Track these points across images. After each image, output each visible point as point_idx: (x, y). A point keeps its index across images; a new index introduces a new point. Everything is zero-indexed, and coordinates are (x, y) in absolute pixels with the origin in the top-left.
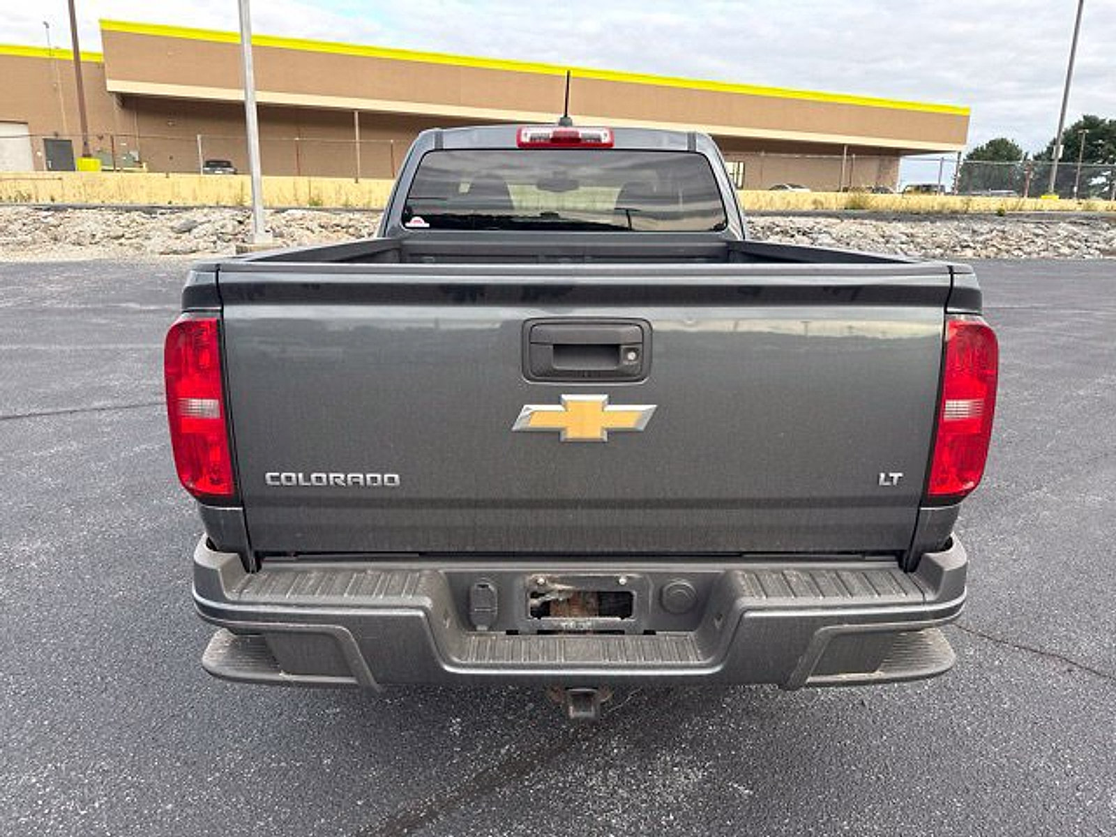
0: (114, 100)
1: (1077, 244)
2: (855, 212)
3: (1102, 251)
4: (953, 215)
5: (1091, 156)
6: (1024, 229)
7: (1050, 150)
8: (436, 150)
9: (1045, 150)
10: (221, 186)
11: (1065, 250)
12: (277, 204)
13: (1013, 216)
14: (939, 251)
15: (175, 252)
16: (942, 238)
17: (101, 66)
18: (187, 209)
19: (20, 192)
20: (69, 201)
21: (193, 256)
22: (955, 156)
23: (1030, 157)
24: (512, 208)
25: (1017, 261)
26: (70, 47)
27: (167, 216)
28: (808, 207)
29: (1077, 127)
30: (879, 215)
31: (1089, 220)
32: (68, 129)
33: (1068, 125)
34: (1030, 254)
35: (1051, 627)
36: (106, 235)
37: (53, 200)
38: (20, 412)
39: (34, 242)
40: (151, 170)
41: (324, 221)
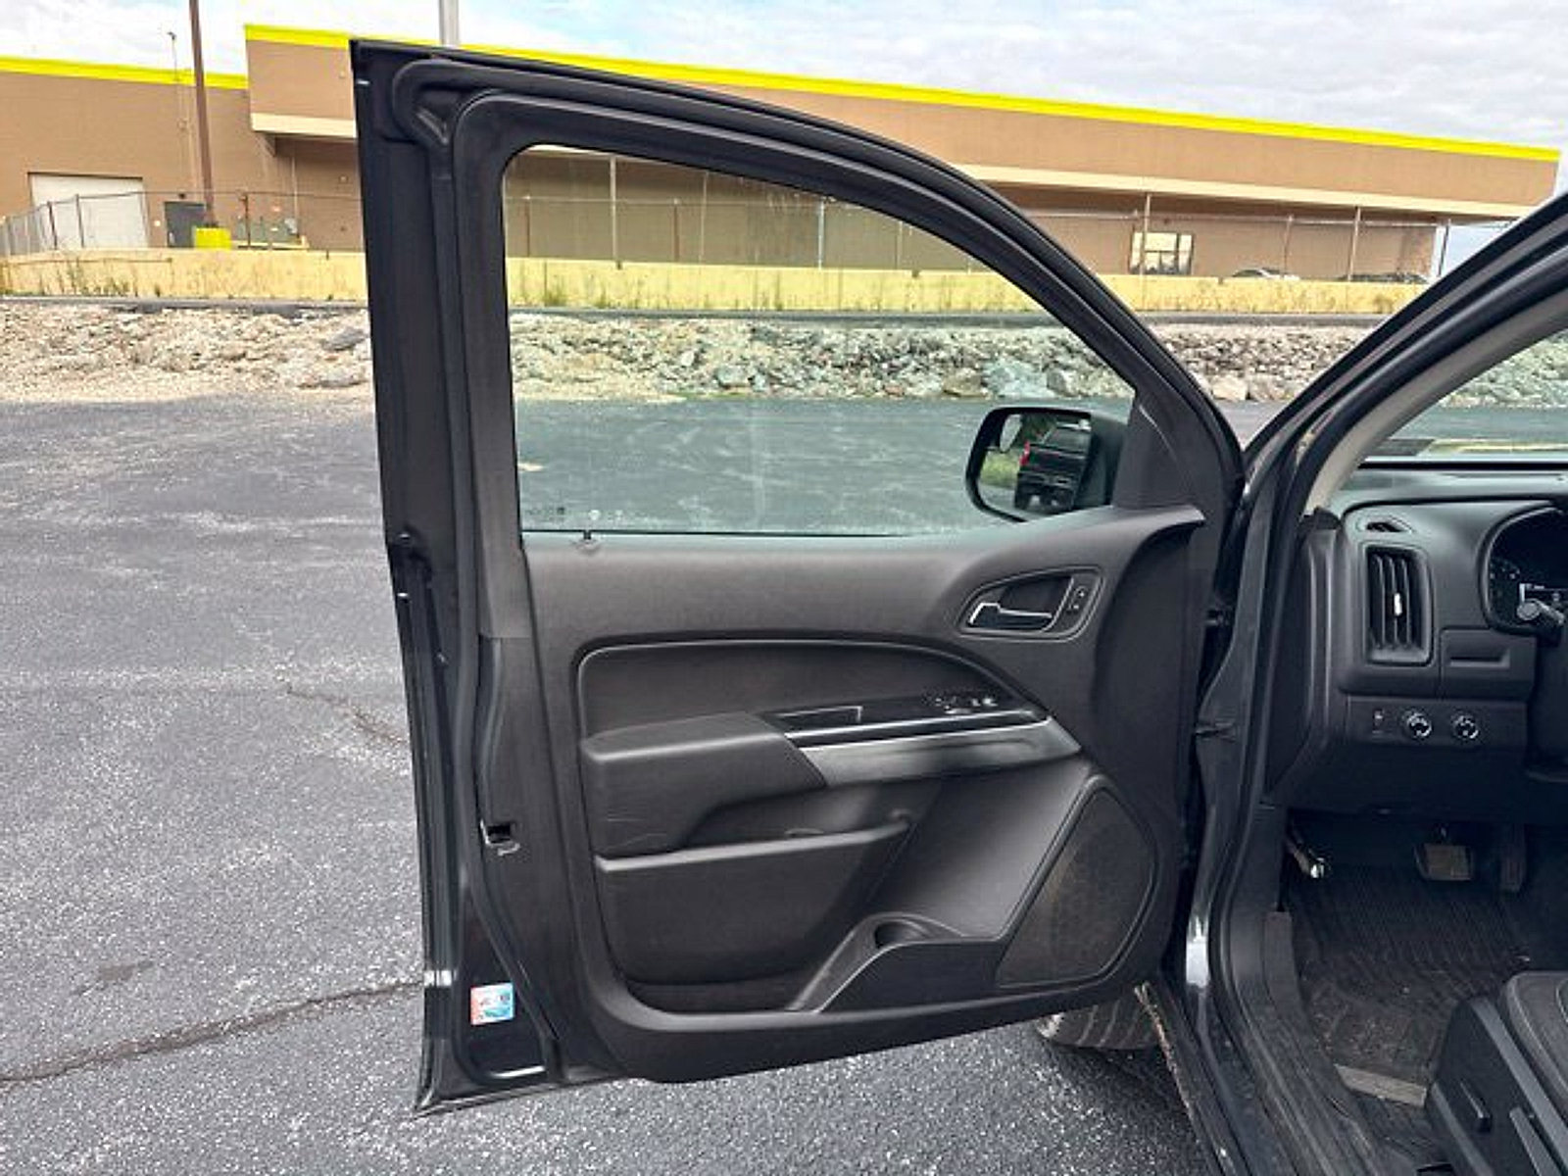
0: (263, 142)
15: (326, 384)
17: (243, 95)
19: (112, 280)
20: (182, 293)
27: (316, 322)
36: (217, 352)
37: (158, 293)
39: (102, 365)
40: (313, 248)
41: (571, 333)
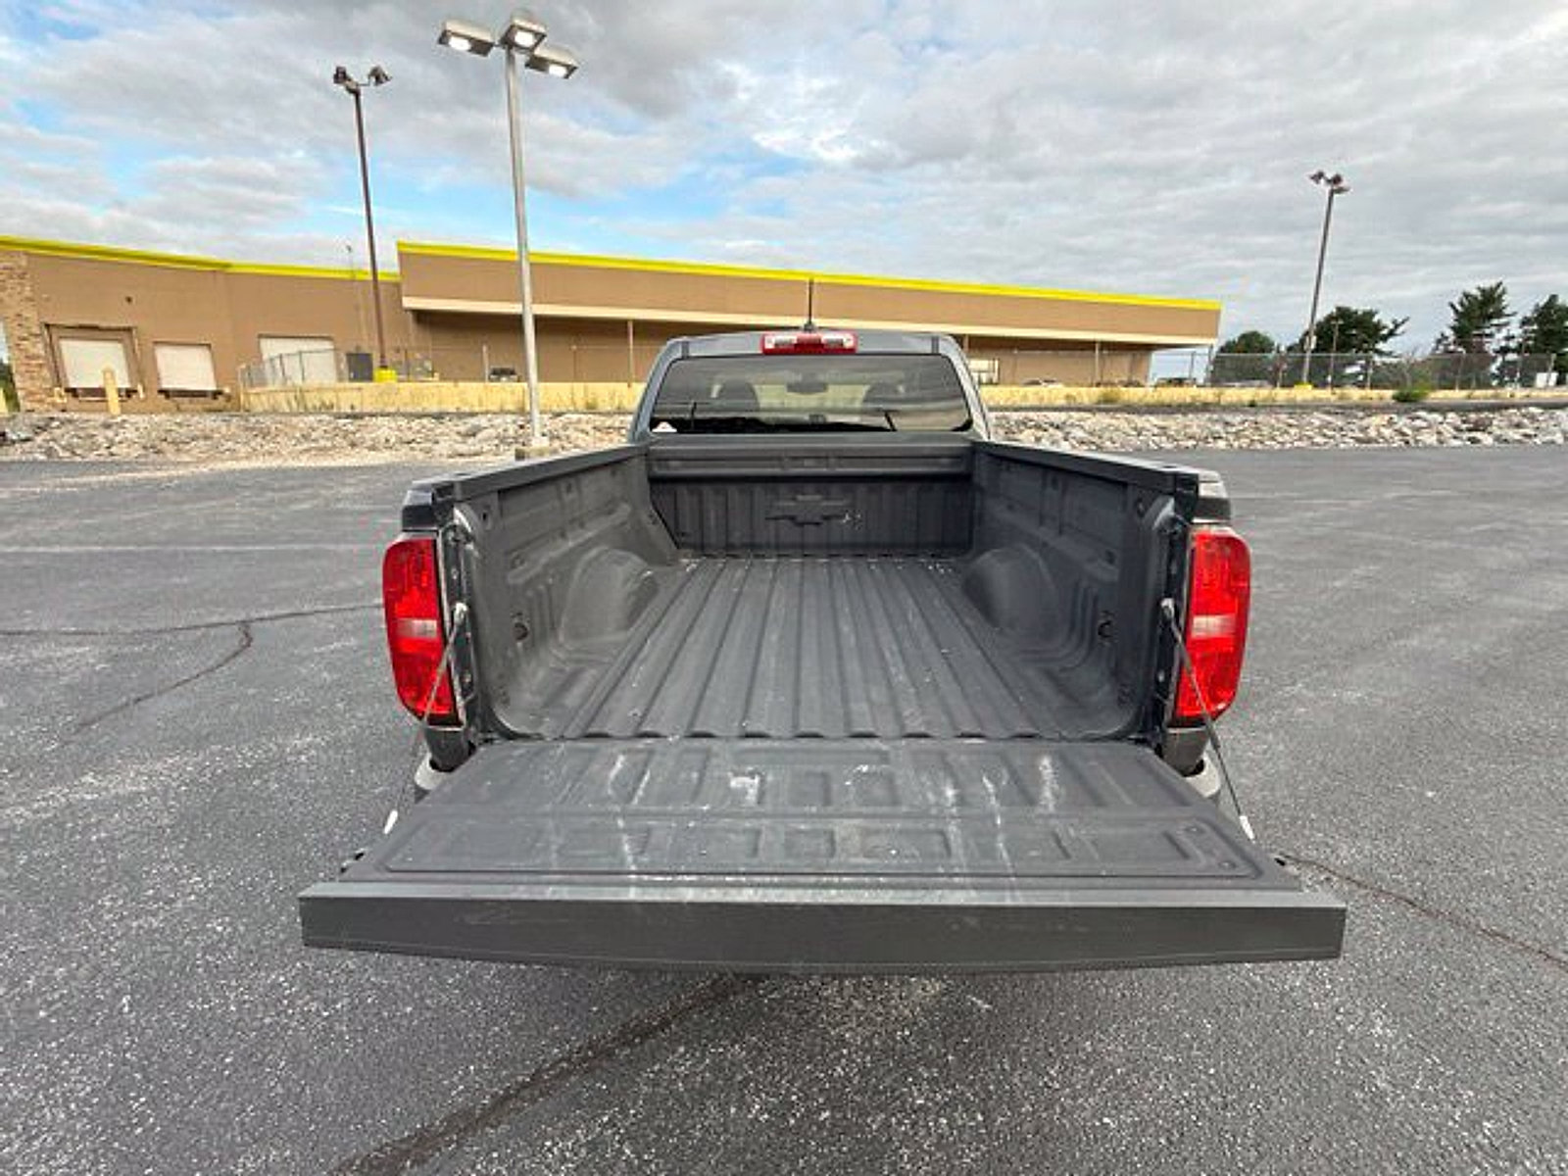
0: (410, 315)
1: (1331, 433)
2: (1108, 405)
3: (1358, 440)
4: (1206, 407)
5: (1343, 347)
6: (1278, 420)
7: (1302, 341)
8: (682, 359)
9: (1297, 341)
10: (506, 392)
11: (1319, 439)
12: (555, 409)
13: (1264, 407)
14: (1190, 443)
15: (461, 455)
16: (1195, 430)
17: (397, 285)
18: (473, 415)
19: (323, 402)
20: (368, 409)
21: (477, 458)
22: (1207, 350)
23: (1283, 349)
24: (758, 410)
25: (1270, 452)
26: (369, 269)
27: (454, 422)
28: (1061, 402)
29: (1330, 318)
30: (1131, 409)
31: (1344, 409)
32: (368, 345)
33: (1320, 316)
34: (1282, 443)
35: (1307, 832)
36: (399, 439)
37: (352, 407)
38: (306, 608)
39: (334, 447)
40: (443, 379)
41: (598, 423)
